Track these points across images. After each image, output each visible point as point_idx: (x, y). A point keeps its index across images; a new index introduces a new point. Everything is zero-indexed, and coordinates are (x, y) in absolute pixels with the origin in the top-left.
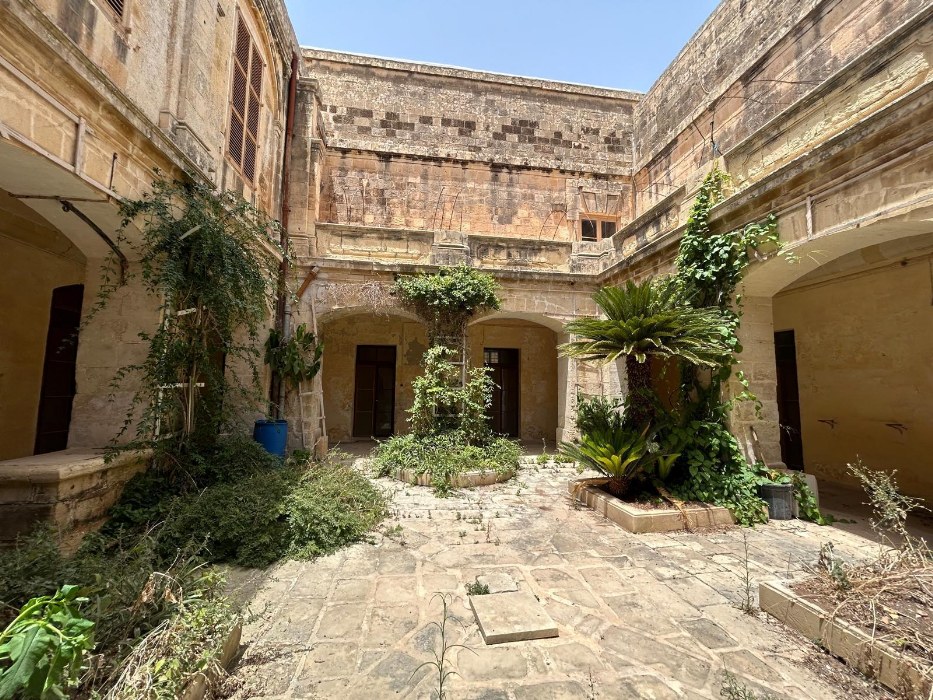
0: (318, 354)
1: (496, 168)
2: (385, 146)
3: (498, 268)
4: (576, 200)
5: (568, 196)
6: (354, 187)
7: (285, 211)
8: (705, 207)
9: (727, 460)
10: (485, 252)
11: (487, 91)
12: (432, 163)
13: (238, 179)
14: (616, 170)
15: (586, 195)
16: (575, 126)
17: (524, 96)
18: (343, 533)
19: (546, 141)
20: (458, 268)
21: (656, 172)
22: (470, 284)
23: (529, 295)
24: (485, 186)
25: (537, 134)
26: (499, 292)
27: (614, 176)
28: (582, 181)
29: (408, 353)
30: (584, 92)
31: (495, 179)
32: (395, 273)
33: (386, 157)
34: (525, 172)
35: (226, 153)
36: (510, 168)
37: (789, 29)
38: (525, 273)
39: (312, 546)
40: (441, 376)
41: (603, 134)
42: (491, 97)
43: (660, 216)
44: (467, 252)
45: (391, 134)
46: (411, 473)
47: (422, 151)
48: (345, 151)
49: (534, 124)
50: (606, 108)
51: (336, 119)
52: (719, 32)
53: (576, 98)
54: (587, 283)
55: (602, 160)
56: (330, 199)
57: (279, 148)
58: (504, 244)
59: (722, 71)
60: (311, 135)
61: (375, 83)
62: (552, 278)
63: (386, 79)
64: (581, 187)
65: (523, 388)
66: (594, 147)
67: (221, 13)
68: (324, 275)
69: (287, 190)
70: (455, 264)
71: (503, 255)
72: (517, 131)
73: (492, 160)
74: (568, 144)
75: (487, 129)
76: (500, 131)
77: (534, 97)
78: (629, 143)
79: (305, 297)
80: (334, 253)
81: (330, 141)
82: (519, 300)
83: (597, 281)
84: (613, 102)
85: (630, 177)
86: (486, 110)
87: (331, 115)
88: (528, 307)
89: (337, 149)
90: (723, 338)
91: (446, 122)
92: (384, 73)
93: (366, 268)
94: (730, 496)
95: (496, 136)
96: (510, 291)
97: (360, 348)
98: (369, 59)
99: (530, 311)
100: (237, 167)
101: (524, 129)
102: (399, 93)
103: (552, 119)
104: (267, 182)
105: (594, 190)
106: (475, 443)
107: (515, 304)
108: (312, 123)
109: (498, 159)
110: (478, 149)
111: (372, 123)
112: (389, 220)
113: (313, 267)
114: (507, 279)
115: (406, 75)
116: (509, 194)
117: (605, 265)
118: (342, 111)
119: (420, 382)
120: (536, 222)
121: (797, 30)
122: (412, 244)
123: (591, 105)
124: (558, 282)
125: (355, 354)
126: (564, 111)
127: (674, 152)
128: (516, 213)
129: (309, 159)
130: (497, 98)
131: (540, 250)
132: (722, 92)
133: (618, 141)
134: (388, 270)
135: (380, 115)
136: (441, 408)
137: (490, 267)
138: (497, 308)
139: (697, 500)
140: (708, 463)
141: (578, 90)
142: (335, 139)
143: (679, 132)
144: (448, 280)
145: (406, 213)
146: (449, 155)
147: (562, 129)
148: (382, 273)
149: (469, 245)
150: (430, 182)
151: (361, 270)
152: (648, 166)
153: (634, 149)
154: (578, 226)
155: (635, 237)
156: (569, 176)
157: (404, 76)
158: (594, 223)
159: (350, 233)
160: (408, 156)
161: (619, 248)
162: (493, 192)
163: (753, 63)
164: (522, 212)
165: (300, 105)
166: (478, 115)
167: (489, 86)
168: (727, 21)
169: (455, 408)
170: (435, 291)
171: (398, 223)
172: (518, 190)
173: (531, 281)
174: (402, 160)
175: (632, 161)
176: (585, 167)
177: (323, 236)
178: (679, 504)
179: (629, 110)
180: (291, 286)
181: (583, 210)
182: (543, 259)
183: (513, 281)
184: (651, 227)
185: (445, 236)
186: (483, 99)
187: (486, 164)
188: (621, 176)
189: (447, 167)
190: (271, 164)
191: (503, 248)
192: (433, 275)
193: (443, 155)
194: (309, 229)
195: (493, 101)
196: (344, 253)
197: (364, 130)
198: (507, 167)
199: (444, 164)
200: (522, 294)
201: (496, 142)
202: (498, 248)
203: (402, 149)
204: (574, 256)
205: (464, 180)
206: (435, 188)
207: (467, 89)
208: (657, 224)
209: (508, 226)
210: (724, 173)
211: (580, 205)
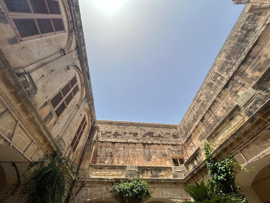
1: (144, 144)
2: (114, 140)
3: (148, 178)
4: (169, 152)
5: (166, 151)
6: (103, 152)
7: (81, 161)
8: (209, 153)
10: (143, 172)
11: (140, 126)
12: (126, 144)
13: (71, 151)
14: (178, 143)
15: (171, 151)
16: (163, 133)
17: (149, 127)
19: (157, 137)
20: (134, 179)
21: (189, 143)
22: (139, 186)
23: (161, 189)
24: (142, 150)
25: (154, 135)
26: (150, 189)
27: (178, 145)
28: (169, 147)
30: (164, 125)
31: (144, 147)
32: (112, 182)
33: (114, 143)
34: (153, 145)
35: (70, 145)
36: (148, 144)
37: (206, 112)
38: (158, 180)
41: (171, 135)
42: (141, 127)
43: (196, 156)
45: (116, 137)
47: (124, 141)
48: (102, 142)
49: (153, 133)
50: (171, 128)
51: (101, 134)
52: (190, 113)
53: (162, 126)
54: (181, 183)
55: (173, 141)
56: (96, 155)
57: (85, 142)
58: (149, 169)
59: (195, 120)
60: (94, 138)
61: (113, 126)
62: (168, 181)
63: (116, 125)
64: (169, 149)
66: (170, 138)
67: (81, 115)
68: (87, 185)
69: (83, 154)
70: (133, 177)
71: (149, 173)
72: (149, 135)
73: (143, 142)
74: (163, 137)
75: (141, 134)
76: (144, 135)
77: (152, 127)
78: (179, 136)
79: (78, 195)
80: (93, 175)
81: (99, 140)
82: (158, 192)
83: (184, 182)
84: (172, 127)
85: (182, 145)
86: (140, 130)
87: (101, 133)
88: (162, 195)
89: (100, 142)
91: (130, 134)
93: (103, 181)
95: (143, 136)
96: (154, 188)
98: (112, 121)
99: (163, 197)
100: (71, 148)
101: (151, 134)
102: (118, 128)
103: (157, 132)
104: (78, 152)
105: (173, 149)
107: (157, 194)
108: (95, 136)
109: (144, 142)
110: (139, 140)
111: (111, 135)
112: (113, 162)
113: (84, 181)
114: (152, 182)
116: (149, 152)
117: (185, 175)
118: (104, 132)
120: (158, 160)
121: (207, 112)
122: (119, 170)
123: (166, 128)
124: (171, 183)
126: (160, 129)
127: (192, 138)
128: (152, 157)
129: (92, 145)
130: (143, 127)
131: (161, 170)
132: (197, 124)
133: (176, 136)
134: (110, 181)
135: (112, 133)
137: (145, 178)
138: (150, 196)
142: (101, 139)
143: (191, 133)
144: (131, 184)
145: (118, 159)
146: (131, 142)
147: (160, 134)
148: (108, 182)
149: (138, 170)
150: (126, 149)
151: (101, 182)
152: (186, 141)
153: (181, 137)
154: (172, 161)
155: (191, 164)
157: (119, 124)
158: (177, 159)
159: (99, 167)
160: (120, 142)
161: (187, 168)
162: (144, 151)
163: (201, 118)
164: (154, 157)
165: (93, 132)
166: (138, 131)
167: (141, 125)
168: (191, 111)
170: (126, 190)
171: (116, 163)
172: (151, 150)
173: (161, 183)
174: (118, 143)
175: (182, 141)
176: (169, 143)
177: (90, 168)
179: (176, 128)
180: (74, 190)
181: (172, 156)
182: (163, 174)
183: (154, 183)
184: (195, 160)
185: (130, 167)
186: (139, 128)
187: (141, 143)
188: (180, 145)
189: (131, 145)
190: (81, 147)
191: (149, 170)
192: (126, 182)
193: (129, 142)
194: (87, 166)
196: (96, 175)
197: (109, 137)
198: (147, 144)
199: (130, 144)
200: (159, 189)
201: (144, 138)
202: (148, 170)
203: (118, 141)
204: (173, 172)
205: (135, 148)
206: (127, 151)
207: (135, 126)
208: (196, 159)
209: (150, 162)
210: (208, 143)
211: (171, 154)
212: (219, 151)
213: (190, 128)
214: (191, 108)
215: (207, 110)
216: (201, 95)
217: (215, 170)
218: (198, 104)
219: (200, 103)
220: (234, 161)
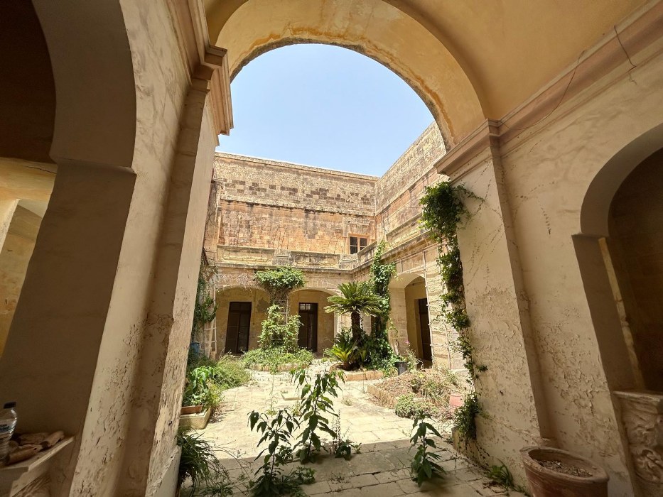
0: (216, 309)
1: (307, 211)
2: (251, 200)
3: (305, 266)
4: (347, 228)
5: (343, 226)
6: (234, 219)
9: (385, 354)
10: (299, 259)
11: (304, 174)
12: (275, 208)
14: (367, 213)
15: (352, 225)
16: (347, 192)
17: (322, 177)
18: (236, 383)
19: (332, 198)
20: (285, 267)
21: (384, 217)
22: (290, 276)
23: (319, 279)
24: (302, 219)
25: (328, 195)
26: (304, 278)
27: (366, 216)
28: (350, 218)
29: (258, 306)
31: (307, 216)
32: (255, 269)
33: (252, 205)
34: (322, 213)
36: (314, 211)
37: (420, 177)
38: (318, 269)
39: (227, 385)
40: (276, 320)
41: (360, 196)
42: (305, 177)
44: (290, 260)
45: (256, 194)
46: (260, 366)
47: (270, 202)
48: (230, 201)
49: (327, 190)
50: (362, 183)
52: (402, 166)
53: (347, 178)
54: (346, 274)
55: (360, 209)
58: (308, 255)
59: (403, 183)
60: (218, 204)
61: (248, 169)
62: (330, 272)
63: (254, 167)
64: (349, 221)
65: (319, 324)
66: (356, 202)
68: (220, 271)
70: (284, 265)
72: (318, 194)
73: (305, 208)
74: (343, 200)
75: (303, 192)
76: (310, 193)
77: (327, 177)
78: (373, 200)
79: (211, 281)
80: (225, 260)
81: (223, 196)
82: (314, 282)
83: (351, 273)
84: (366, 181)
85: (374, 217)
86: (303, 183)
88: (319, 285)
90: (383, 305)
91: (283, 188)
92: (252, 164)
93: (241, 267)
94: (384, 366)
95: (308, 196)
96: (310, 278)
97: (231, 303)
98: (244, 157)
99: (319, 287)
101: (322, 193)
102: (259, 173)
103: (335, 188)
105: (356, 223)
106: (290, 351)
107: (312, 283)
109: (308, 207)
110: (298, 202)
111: (245, 188)
112: (251, 236)
113: (215, 267)
114: (309, 272)
115: (263, 165)
116: (314, 224)
117: (354, 266)
118: (230, 181)
119: (265, 323)
120: (327, 238)
121: (423, 178)
122: (264, 255)
123: (355, 182)
124: (333, 273)
125: (229, 306)
126: (341, 184)
127: (390, 211)
128: (317, 233)
129: (216, 215)
130: (309, 177)
131: (325, 258)
132: (403, 192)
133: (368, 199)
134: (252, 268)
135: (249, 184)
136: (275, 336)
137: (300, 266)
138: (303, 286)
139: (373, 369)
140: (377, 354)
141: (348, 175)
143: (391, 203)
144: (280, 274)
146: (283, 204)
147: (340, 193)
148: (249, 269)
149: (291, 256)
150: (273, 217)
151: (239, 268)
152: (381, 213)
153: (375, 204)
154: (348, 241)
156: (343, 215)
157: (261, 166)
158: (356, 239)
159: (234, 250)
160: (263, 205)
161: (360, 260)
162: (305, 222)
163: (412, 184)
164: (320, 233)
166: (299, 185)
167: (305, 172)
168: (404, 164)
169: (281, 336)
170: (274, 279)
172: (318, 222)
173: (320, 273)
174: (260, 206)
175: (375, 209)
176: (352, 212)
177: (220, 251)
178: (364, 370)
179: (373, 185)
181: (350, 232)
182: (326, 262)
183: (312, 273)
185: (279, 252)
186: (301, 177)
187: (302, 209)
188: (369, 216)
189: (283, 211)
191: (307, 257)
192: (273, 270)
193: (281, 205)
194: (214, 248)
195: (306, 179)
196: (231, 259)
197: (241, 191)
198: (313, 211)
199: (281, 208)
200: (316, 279)
201: (308, 199)
202: (305, 257)
203: (260, 201)
204: (340, 261)
205: (291, 217)
206: (276, 220)
207: (294, 173)
208: (371, 253)
209: (313, 240)
210: (386, 241)
211: (349, 230)
212: (388, 255)
213: (393, 194)
214: (406, 158)
215: (423, 174)
216: (427, 142)
217: (377, 273)
218: (417, 156)
219: (421, 156)
220: (395, 269)
